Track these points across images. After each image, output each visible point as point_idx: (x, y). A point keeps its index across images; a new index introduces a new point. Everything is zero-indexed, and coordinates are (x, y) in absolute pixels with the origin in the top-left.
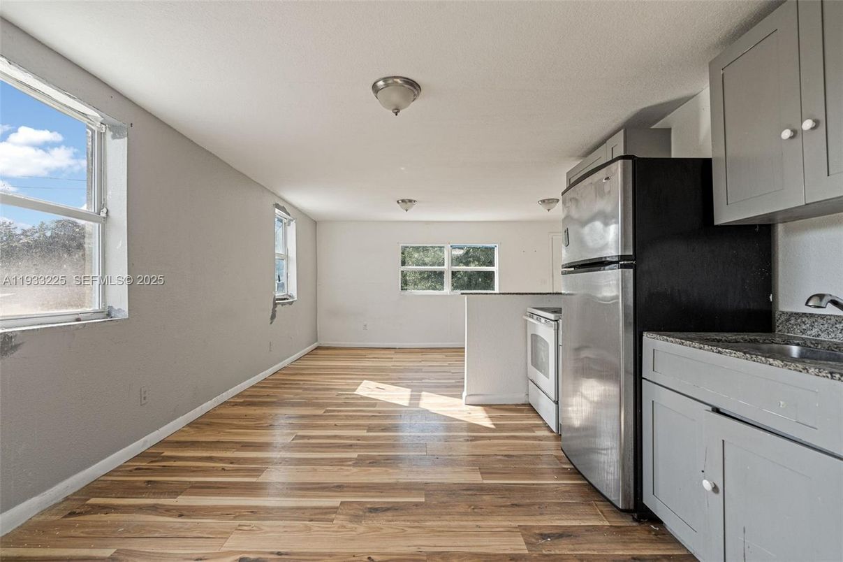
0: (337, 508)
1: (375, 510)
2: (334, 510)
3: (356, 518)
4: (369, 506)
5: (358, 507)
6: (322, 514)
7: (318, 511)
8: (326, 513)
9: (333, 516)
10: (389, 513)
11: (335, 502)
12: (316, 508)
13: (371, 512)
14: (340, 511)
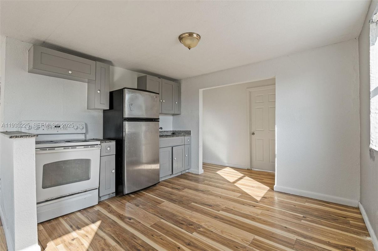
0: (222, 210)
1: (210, 206)
2: (223, 210)
3: (218, 206)
4: (211, 207)
5: (214, 208)
6: (228, 210)
7: (229, 212)
8: (226, 210)
9: (224, 208)
10: (207, 204)
11: (221, 212)
12: (229, 213)
13: (212, 206)
14: (221, 209)
